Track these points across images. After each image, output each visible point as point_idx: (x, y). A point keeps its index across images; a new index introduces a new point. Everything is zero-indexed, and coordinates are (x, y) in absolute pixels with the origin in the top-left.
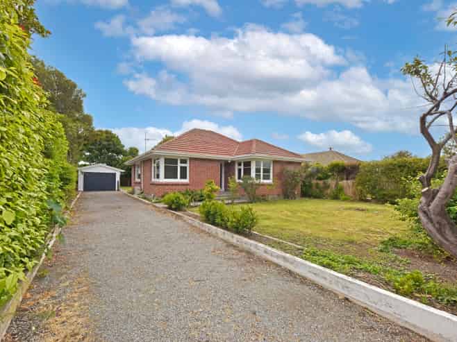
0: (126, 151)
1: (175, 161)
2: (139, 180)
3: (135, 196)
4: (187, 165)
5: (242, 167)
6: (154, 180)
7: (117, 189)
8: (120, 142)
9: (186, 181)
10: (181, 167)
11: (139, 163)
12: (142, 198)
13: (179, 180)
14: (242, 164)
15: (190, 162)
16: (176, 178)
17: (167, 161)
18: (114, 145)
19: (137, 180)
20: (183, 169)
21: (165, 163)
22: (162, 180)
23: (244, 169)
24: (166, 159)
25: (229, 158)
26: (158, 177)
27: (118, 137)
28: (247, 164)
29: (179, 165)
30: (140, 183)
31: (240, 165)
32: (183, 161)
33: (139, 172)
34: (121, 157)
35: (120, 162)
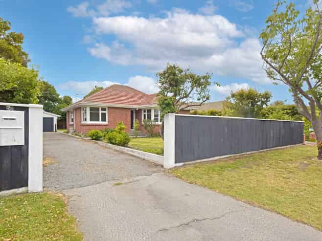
0: (60, 100)
1: (97, 109)
2: (72, 123)
3: (70, 134)
4: (106, 112)
5: (146, 113)
6: (83, 122)
7: (54, 130)
8: (55, 91)
9: (106, 123)
10: (102, 113)
11: (72, 110)
12: (75, 135)
13: (100, 122)
14: (146, 111)
15: (108, 110)
16: (99, 121)
17: (91, 109)
18: (50, 94)
19: (71, 123)
20: (104, 115)
21: (90, 111)
22: (89, 122)
23: (148, 115)
24: (91, 108)
25: (137, 107)
26: (86, 120)
27: (53, 87)
28: (149, 111)
29: (101, 112)
30: (73, 125)
31: (145, 111)
32: (104, 109)
33: (72, 117)
34: (56, 104)
35: (56, 108)
